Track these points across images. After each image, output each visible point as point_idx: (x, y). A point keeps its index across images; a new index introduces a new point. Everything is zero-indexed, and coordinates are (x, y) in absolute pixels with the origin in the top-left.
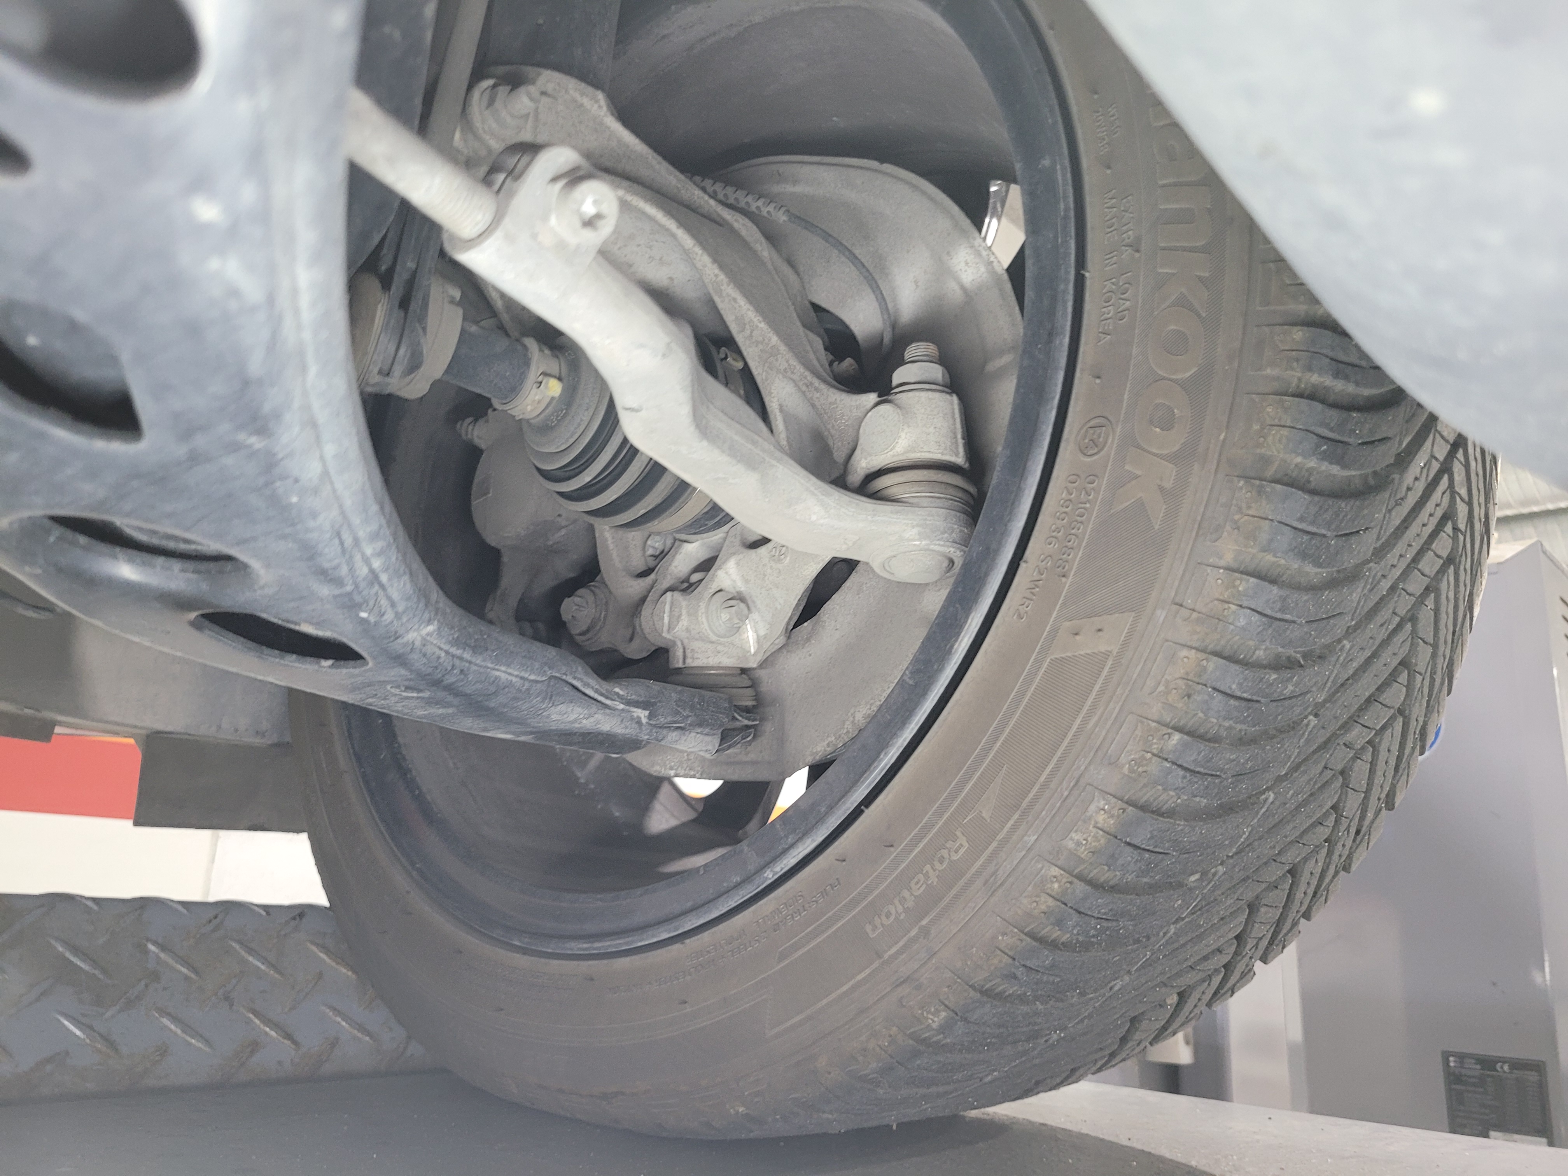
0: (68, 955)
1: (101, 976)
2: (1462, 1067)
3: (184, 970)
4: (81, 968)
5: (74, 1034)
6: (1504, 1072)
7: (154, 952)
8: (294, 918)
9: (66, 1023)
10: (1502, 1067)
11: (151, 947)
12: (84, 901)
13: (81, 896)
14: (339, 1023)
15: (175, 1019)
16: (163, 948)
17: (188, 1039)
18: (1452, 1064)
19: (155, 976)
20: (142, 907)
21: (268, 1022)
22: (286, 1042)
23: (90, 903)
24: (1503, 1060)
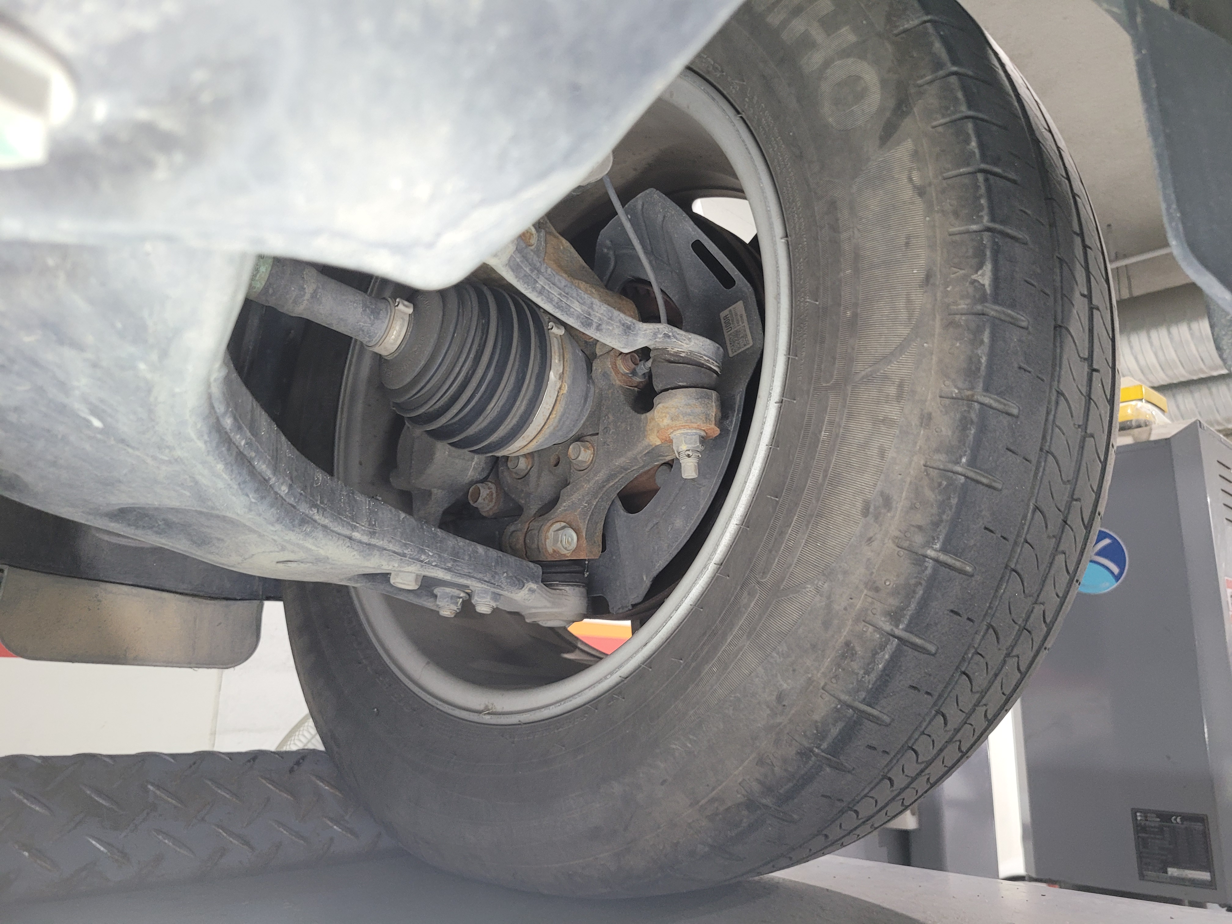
0: (93, 796)
1: (116, 809)
2: (1147, 820)
3: (174, 802)
4: (103, 804)
5: (99, 850)
6: (1178, 823)
7: (152, 791)
8: (249, 761)
9: (94, 842)
10: (1175, 819)
11: (150, 787)
12: (103, 758)
13: (102, 755)
14: (282, 832)
15: (167, 835)
16: (158, 787)
17: (178, 850)
18: (1139, 818)
19: (153, 807)
20: (143, 760)
21: (231, 834)
22: (245, 847)
23: (107, 760)
24: (1177, 815)
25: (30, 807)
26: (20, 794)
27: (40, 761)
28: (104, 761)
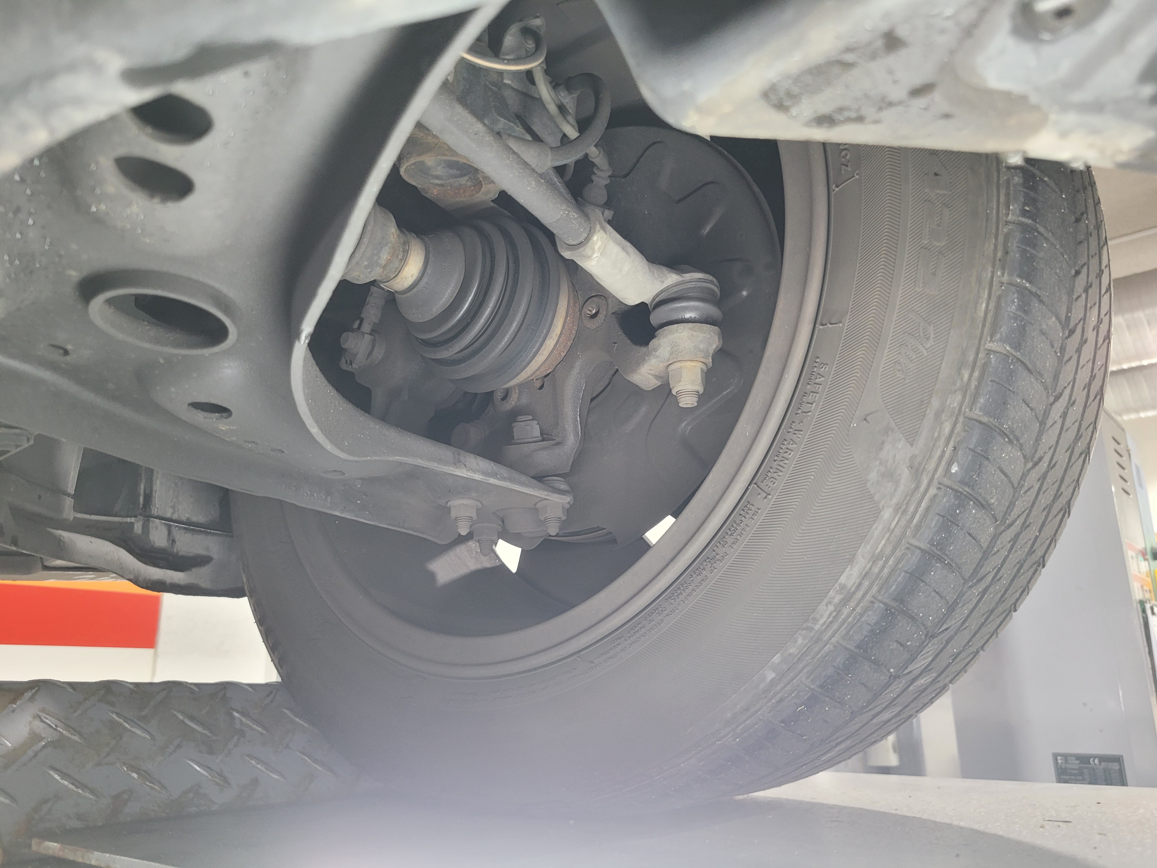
0: (187, 721)
1: (209, 734)
2: (1068, 763)
3: (259, 729)
4: (196, 730)
6: (1095, 764)
7: (238, 718)
10: (1094, 761)
11: (236, 714)
12: (189, 685)
13: (187, 683)
15: (259, 761)
16: (242, 714)
17: (272, 775)
18: (1059, 761)
19: (242, 733)
21: (315, 761)
23: (192, 687)
24: (1095, 757)
25: (131, 731)
26: (120, 718)
27: (132, 687)
28: (190, 688)
